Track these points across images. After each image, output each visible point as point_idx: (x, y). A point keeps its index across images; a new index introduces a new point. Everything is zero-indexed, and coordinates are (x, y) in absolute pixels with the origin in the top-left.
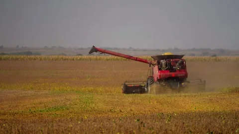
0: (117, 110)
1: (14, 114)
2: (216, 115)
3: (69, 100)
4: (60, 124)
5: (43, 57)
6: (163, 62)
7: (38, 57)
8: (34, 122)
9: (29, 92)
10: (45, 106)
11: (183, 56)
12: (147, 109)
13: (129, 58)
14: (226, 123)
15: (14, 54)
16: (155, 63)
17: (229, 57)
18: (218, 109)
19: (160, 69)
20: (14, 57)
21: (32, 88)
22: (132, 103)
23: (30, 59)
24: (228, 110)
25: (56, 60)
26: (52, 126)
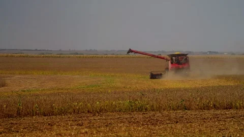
0: (128, 87)
1: (67, 89)
2: (186, 90)
3: (100, 81)
4: (95, 95)
5: (85, 56)
6: (174, 58)
7: (82, 56)
8: (79, 94)
9: (77, 76)
10: (86, 85)
11: (187, 54)
12: (145, 86)
13: (153, 56)
14: (192, 94)
15: (67, 54)
16: (170, 59)
17: (193, 56)
18: (187, 86)
19: (172, 63)
20: (68, 56)
21: (78, 74)
22: (137, 83)
23: (77, 57)
24: (193, 87)
25: (92, 57)
26: (90, 97)
